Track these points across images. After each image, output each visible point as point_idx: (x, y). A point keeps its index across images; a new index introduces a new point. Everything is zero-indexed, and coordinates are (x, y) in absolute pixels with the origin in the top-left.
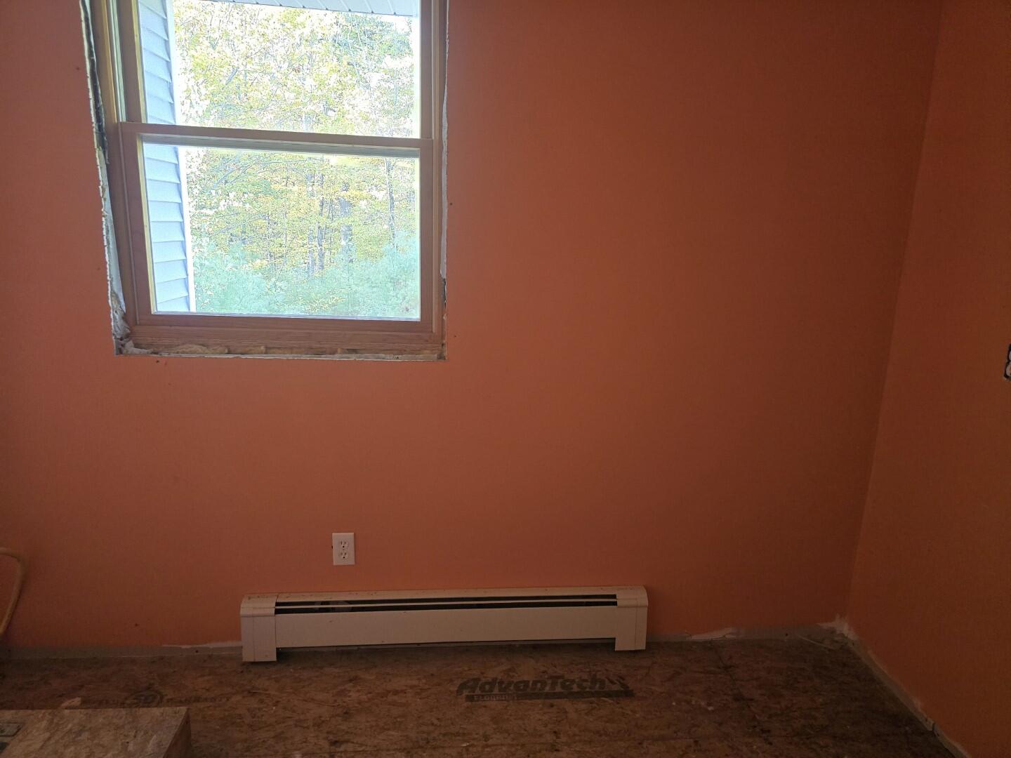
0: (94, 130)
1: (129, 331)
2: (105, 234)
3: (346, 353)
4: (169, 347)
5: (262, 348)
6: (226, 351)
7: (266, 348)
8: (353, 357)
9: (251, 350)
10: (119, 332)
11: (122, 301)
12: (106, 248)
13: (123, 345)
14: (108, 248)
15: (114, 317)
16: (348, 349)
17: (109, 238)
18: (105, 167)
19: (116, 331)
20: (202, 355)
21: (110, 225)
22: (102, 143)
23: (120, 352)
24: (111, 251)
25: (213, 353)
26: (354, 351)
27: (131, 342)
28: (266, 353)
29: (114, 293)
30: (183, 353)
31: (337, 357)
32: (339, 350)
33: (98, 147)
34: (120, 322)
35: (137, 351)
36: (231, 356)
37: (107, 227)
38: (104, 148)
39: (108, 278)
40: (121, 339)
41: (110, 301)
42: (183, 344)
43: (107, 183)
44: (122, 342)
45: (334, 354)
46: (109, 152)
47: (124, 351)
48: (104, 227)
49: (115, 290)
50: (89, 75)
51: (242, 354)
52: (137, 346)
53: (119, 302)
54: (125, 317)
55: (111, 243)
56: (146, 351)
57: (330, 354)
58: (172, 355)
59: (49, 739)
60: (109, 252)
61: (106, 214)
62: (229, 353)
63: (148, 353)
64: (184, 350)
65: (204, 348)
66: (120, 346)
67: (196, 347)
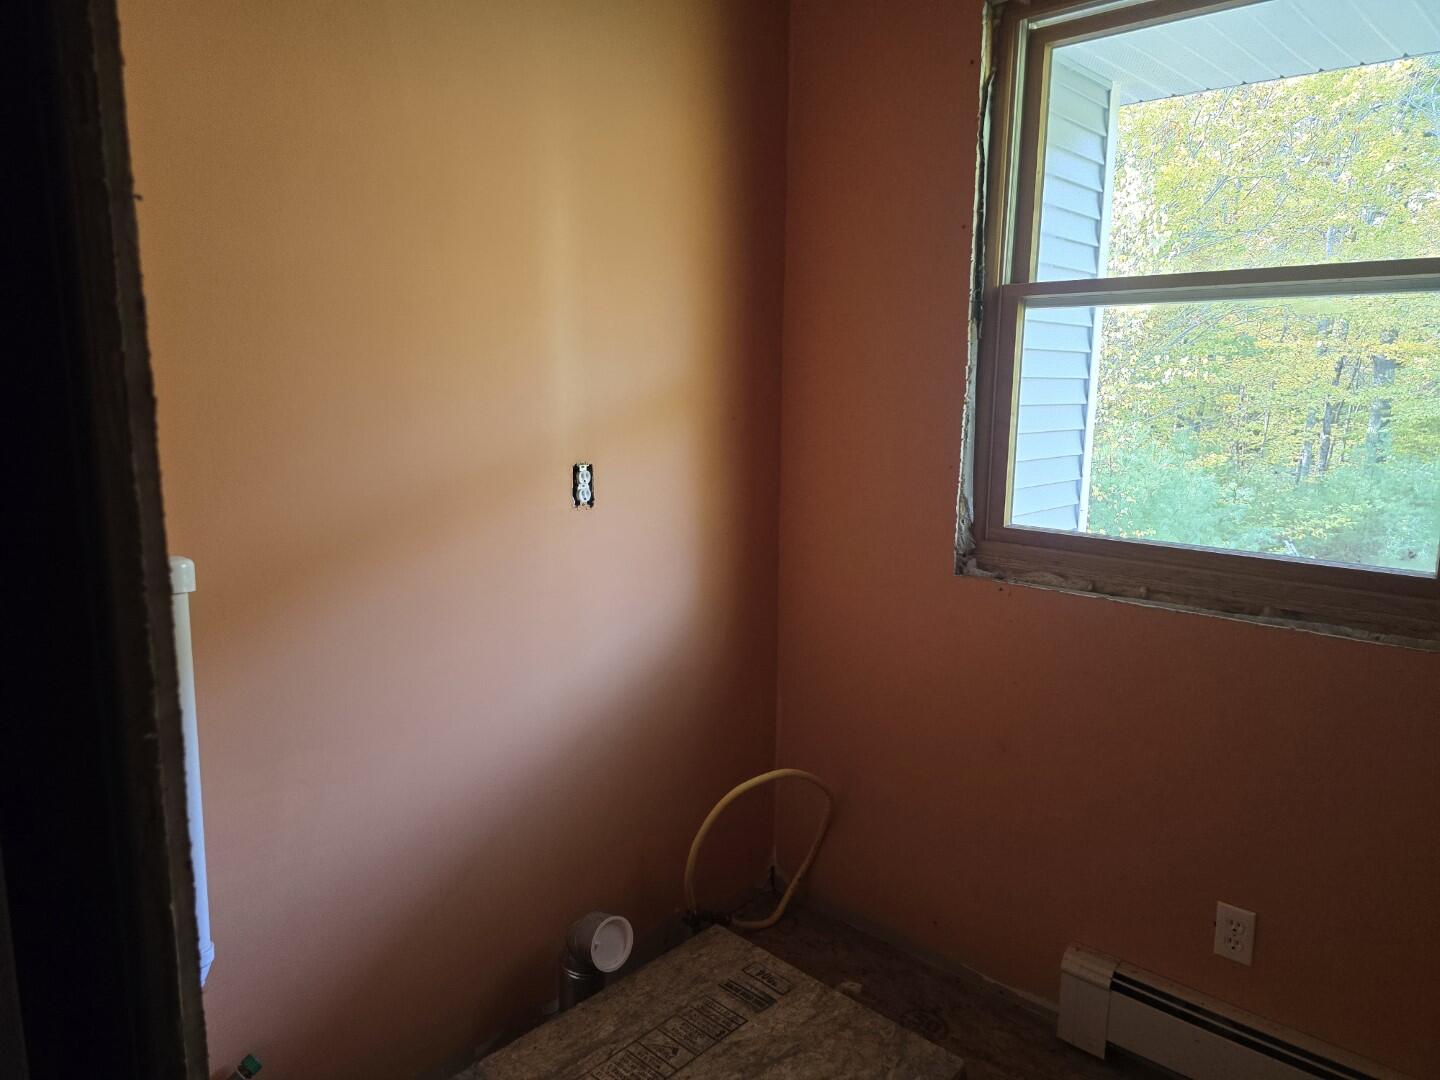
0: (971, 299)
1: (973, 546)
2: (963, 424)
3: (1280, 617)
4: (1018, 573)
5: (1142, 590)
6: (1090, 587)
7: (1148, 590)
8: (1290, 625)
9: (1124, 591)
10: (962, 545)
11: (971, 508)
12: (962, 443)
13: (965, 564)
14: (966, 442)
15: (960, 528)
16: (1283, 610)
17: (967, 428)
18: (976, 342)
19: (959, 545)
20: (1055, 589)
21: (972, 414)
22: (977, 314)
23: (960, 570)
24: (968, 445)
25: (1072, 588)
26: (1295, 615)
27: (974, 560)
28: (1147, 598)
29: (964, 498)
30: (1034, 582)
31: (1260, 621)
32: (1267, 610)
33: (972, 319)
34: (965, 534)
35: (978, 572)
36: (1094, 596)
37: (968, 416)
38: (978, 320)
39: (960, 479)
40: (964, 556)
41: (957, 508)
42: (1036, 571)
43: (975, 362)
44: (965, 559)
45: (1257, 614)
46: (983, 324)
47: (965, 571)
48: (964, 416)
49: (966, 494)
50: (974, 232)
51: (1112, 594)
52: (980, 566)
53: (968, 509)
54: (972, 528)
55: (969, 435)
56: (990, 574)
57: (1251, 614)
58: (1020, 584)
59: (814, 1017)
60: (965, 447)
61: (968, 400)
62: (1094, 590)
63: (991, 577)
64: (1036, 579)
65: (1061, 579)
66: (961, 564)
67: (1049, 577)
